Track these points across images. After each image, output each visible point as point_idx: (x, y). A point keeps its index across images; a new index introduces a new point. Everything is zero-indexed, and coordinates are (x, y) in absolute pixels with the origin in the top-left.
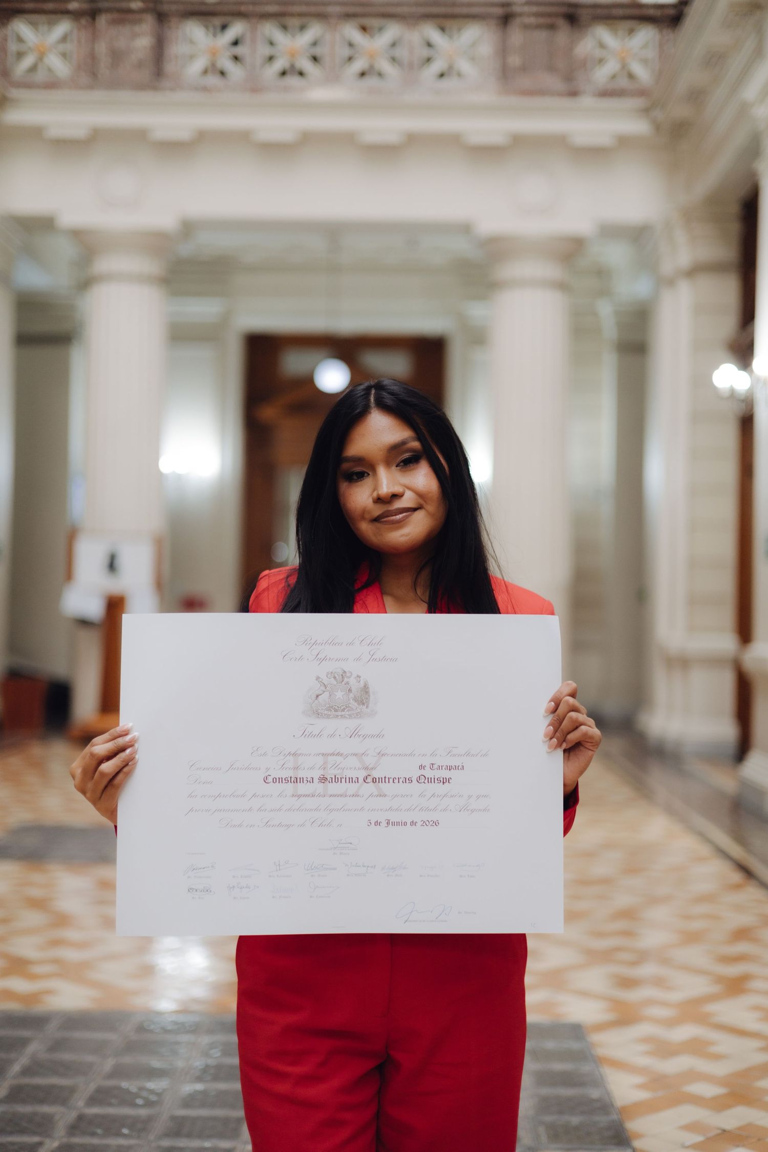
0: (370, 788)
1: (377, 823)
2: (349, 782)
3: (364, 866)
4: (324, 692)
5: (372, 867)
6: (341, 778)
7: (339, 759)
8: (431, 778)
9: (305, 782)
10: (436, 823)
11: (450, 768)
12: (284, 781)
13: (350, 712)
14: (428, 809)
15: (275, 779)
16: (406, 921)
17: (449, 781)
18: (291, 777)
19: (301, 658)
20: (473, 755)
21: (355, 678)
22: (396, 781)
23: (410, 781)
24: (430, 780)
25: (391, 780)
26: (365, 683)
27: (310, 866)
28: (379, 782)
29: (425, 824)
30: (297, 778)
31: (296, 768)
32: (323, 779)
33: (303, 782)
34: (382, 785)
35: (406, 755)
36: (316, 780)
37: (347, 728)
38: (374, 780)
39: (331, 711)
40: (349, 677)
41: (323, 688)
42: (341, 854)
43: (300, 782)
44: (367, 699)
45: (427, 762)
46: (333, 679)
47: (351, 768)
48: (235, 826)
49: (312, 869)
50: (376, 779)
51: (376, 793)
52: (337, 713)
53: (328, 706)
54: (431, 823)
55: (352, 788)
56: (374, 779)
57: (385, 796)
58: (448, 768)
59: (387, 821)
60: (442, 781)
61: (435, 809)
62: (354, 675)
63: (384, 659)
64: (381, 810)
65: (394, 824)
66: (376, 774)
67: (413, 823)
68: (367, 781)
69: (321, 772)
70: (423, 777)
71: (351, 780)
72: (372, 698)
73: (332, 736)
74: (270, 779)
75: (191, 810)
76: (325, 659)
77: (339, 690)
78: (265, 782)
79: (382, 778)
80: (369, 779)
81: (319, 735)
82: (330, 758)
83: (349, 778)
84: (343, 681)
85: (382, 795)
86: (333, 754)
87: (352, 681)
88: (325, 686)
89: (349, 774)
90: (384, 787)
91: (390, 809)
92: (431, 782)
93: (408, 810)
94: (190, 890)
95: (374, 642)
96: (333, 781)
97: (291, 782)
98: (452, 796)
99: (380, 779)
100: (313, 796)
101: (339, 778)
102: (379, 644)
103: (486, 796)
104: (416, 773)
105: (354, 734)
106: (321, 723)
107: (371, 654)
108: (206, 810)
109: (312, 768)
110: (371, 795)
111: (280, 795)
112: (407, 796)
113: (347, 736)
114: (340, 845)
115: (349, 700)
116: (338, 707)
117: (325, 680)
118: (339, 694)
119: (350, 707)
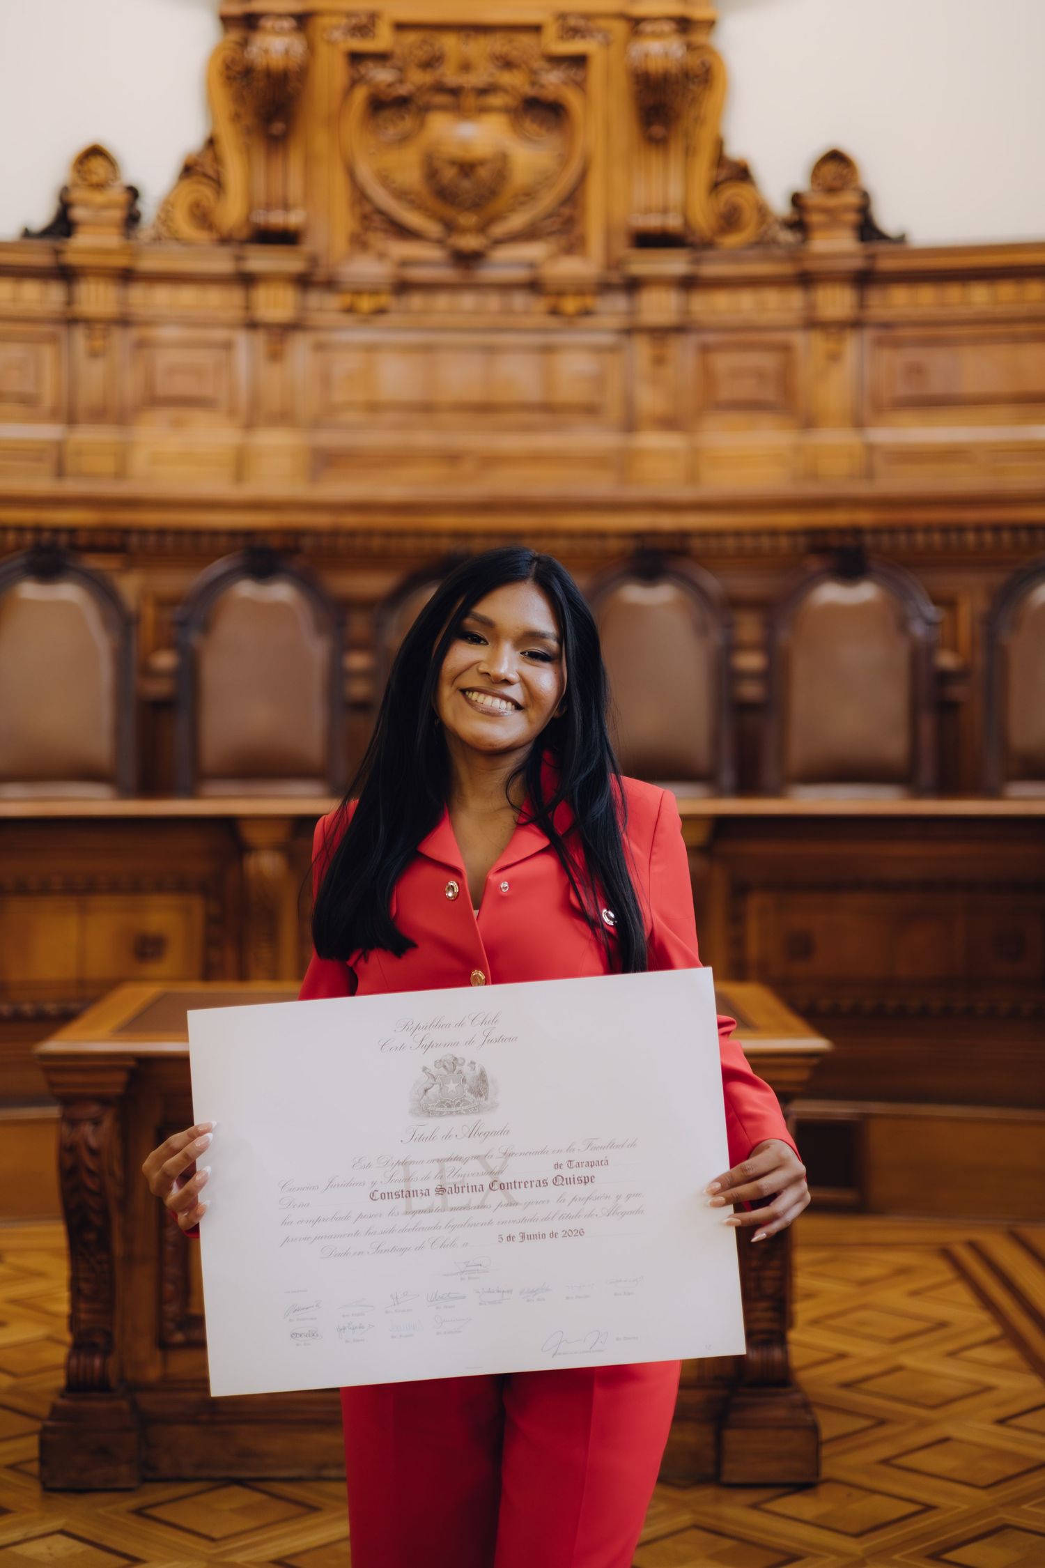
0: (497, 1196)
1: (510, 1238)
2: (473, 1191)
3: (499, 1292)
4: (433, 1085)
5: (508, 1292)
6: (462, 1187)
7: (457, 1164)
8: (570, 1178)
9: (420, 1195)
10: (580, 1233)
11: (591, 1164)
12: (394, 1196)
13: (466, 1107)
14: (569, 1216)
15: (383, 1195)
16: (554, 1355)
17: (591, 1179)
18: (402, 1191)
19: (402, 1047)
20: (618, 1146)
21: (468, 1065)
22: (529, 1185)
23: (546, 1184)
24: (569, 1181)
25: (522, 1185)
26: (481, 1070)
27: (434, 1296)
28: (508, 1188)
29: (567, 1235)
30: (409, 1192)
31: (408, 1180)
32: (441, 1190)
33: (417, 1196)
34: (512, 1192)
35: (537, 1153)
36: (432, 1192)
37: (464, 1126)
38: (502, 1187)
39: (443, 1107)
40: (462, 1065)
41: (432, 1081)
42: (469, 1278)
43: (414, 1196)
44: (485, 1089)
45: (563, 1159)
46: (442, 1068)
47: (473, 1175)
48: (340, 1255)
49: (437, 1300)
50: (504, 1184)
51: (505, 1201)
52: (450, 1109)
53: (440, 1101)
54: (574, 1232)
55: (476, 1198)
56: (502, 1185)
57: (517, 1204)
59: (521, 1235)
60: (583, 1181)
61: (578, 1216)
62: (468, 1062)
63: (502, 1039)
64: (514, 1222)
65: (529, 1237)
66: (504, 1178)
67: (553, 1235)
68: (493, 1188)
69: (438, 1182)
70: (559, 1178)
71: (474, 1188)
72: (491, 1086)
73: (448, 1136)
74: (377, 1195)
75: (287, 1240)
76: (431, 1045)
77: (451, 1082)
78: (372, 1199)
79: (511, 1183)
80: (496, 1186)
81: (432, 1137)
82: (447, 1164)
83: (472, 1187)
84: (455, 1070)
85: (512, 1203)
86: (450, 1159)
87: (466, 1069)
88: (434, 1078)
89: (472, 1181)
90: (515, 1193)
91: (524, 1220)
92: (570, 1183)
93: (546, 1219)
94: (293, 1335)
95: (487, 1020)
96: (453, 1191)
97: (403, 1197)
98: (597, 1198)
99: (509, 1185)
100: (431, 1211)
101: (460, 1186)
102: (494, 1021)
103: (638, 1195)
104: (551, 1174)
105: (473, 1133)
106: (432, 1123)
107: (486, 1034)
108: (305, 1239)
109: (427, 1178)
110: (500, 1205)
111: (391, 1213)
112: (543, 1202)
113: (465, 1135)
114: (468, 1268)
115: (464, 1092)
116: (451, 1102)
117: (434, 1071)
118: (452, 1086)
119: (465, 1100)
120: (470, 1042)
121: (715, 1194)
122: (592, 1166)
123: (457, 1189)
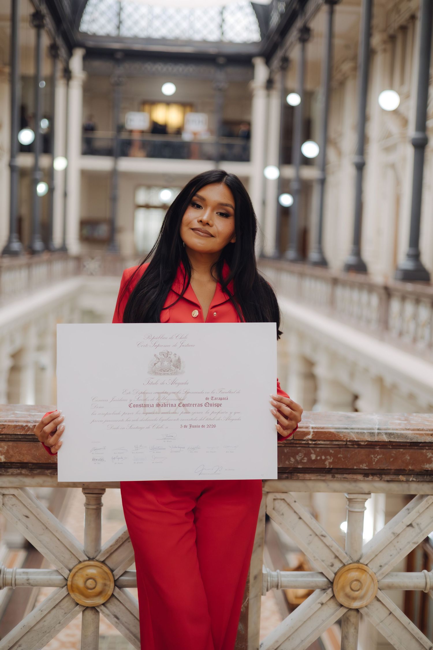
0: (182, 409)
1: (185, 426)
3: (179, 448)
4: (158, 362)
5: (183, 448)
6: (167, 405)
7: (166, 395)
8: (212, 404)
10: (214, 426)
11: (221, 399)
12: (139, 406)
13: (171, 372)
14: (210, 419)
15: (134, 406)
16: (201, 474)
17: (220, 405)
18: (142, 404)
19: (147, 345)
20: (232, 393)
21: (174, 355)
22: (194, 405)
23: (202, 406)
25: (192, 405)
26: (179, 357)
27: (152, 448)
28: (186, 406)
29: (209, 427)
30: (145, 405)
31: (145, 400)
32: (158, 405)
33: (148, 407)
35: (199, 393)
36: (155, 406)
37: (170, 380)
38: (184, 405)
39: (162, 371)
40: (171, 355)
41: (158, 360)
42: (167, 441)
43: (147, 407)
44: (180, 365)
45: (209, 396)
46: (163, 356)
47: (172, 400)
48: (115, 428)
51: (184, 411)
52: (164, 373)
53: (160, 369)
54: (212, 426)
55: (173, 409)
57: (189, 413)
59: (190, 425)
60: (217, 405)
61: (213, 419)
63: (188, 345)
64: (187, 420)
65: (193, 427)
66: (184, 402)
67: (203, 426)
69: (157, 402)
70: (208, 404)
71: (172, 405)
72: (182, 364)
73: (163, 383)
74: (132, 405)
75: (94, 421)
76: (159, 345)
77: (166, 361)
78: (130, 407)
80: (181, 405)
81: (156, 383)
82: (162, 395)
84: (168, 357)
85: (187, 413)
86: (163, 393)
87: (172, 357)
89: (171, 402)
90: (189, 409)
91: (192, 419)
92: (212, 406)
93: (200, 420)
94: (94, 459)
95: (183, 337)
96: (163, 406)
97: (142, 407)
98: (222, 413)
99: (187, 405)
100: (153, 413)
102: (185, 338)
103: (239, 413)
104: (204, 402)
105: (173, 383)
106: (157, 378)
107: (182, 343)
108: (101, 421)
109: (153, 400)
110: (182, 413)
111: (137, 413)
112: (200, 413)
113: (170, 384)
114: (167, 437)
115: (171, 366)
116: (165, 369)
117: (159, 356)
118: (166, 363)
119: (171, 369)
120: (175, 346)
123: (165, 405)
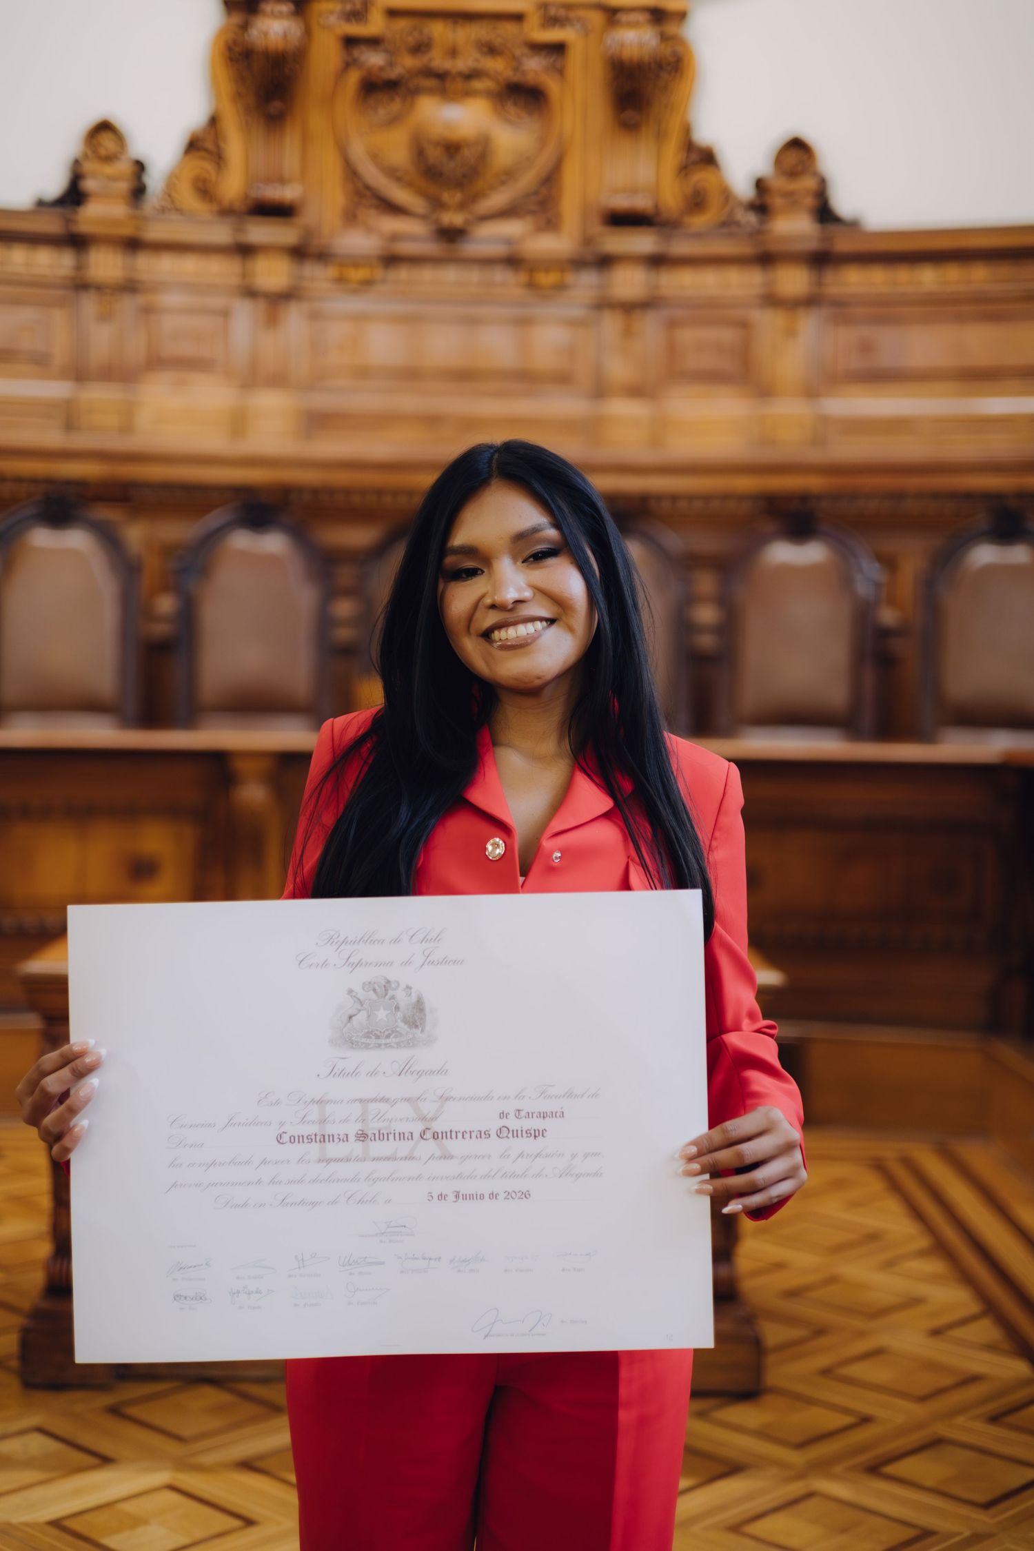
0: (430, 1146)
1: (442, 1197)
2: (400, 1139)
3: (424, 1259)
4: (360, 1011)
5: (436, 1259)
6: (388, 1134)
7: (383, 1107)
8: (517, 1131)
9: (336, 1140)
10: (526, 1195)
11: (543, 1115)
12: (306, 1140)
13: (397, 1040)
14: (514, 1175)
15: (292, 1138)
16: (486, 1336)
17: (542, 1134)
18: (316, 1135)
19: (325, 964)
20: (577, 1096)
21: (404, 990)
22: (467, 1136)
23: (488, 1136)
24: (515, 1134)
25: (460, 1135)
26: (418, 996)
27: (347, 1260)
28: (442, 1138)
29: (509, 1196)
30: (324, 1136)
31: (323, 1122)
32: (362, 1136)
33: (333, 1141)
34: (449, 1144)
35: (479, 1098)
36: (352, 1138)
37: (394, 1062)
38: (435, 1136)
39: (370, 1038)
40: (395, 989)
41: (359, 1007)
42: (390, 1241)
43: (329, 1141)
44: (422, 1019)
45: (510, 1108)
46: (372, 992)
47: (401, 1120)
48: (237, 1206)
49: (350, 1265)
50: (438, 1133)
51: (438, 1153)
52: (379, 1041)
53: (366, 1031)
54: (519, 1195)
55: (404, 1147)
56: (436, 1134)
57: (452, 1157)
58: (542, 1115)
59: (455, 1193)
60: (533, 1134)
61: (524, 1175)
62: (403, 986)
63: (445, 961)
64: (447, 1178)
65: (465, 1197)
66: (438, 1126)
67: (493, 1196)
68: (425, 1137)
69: (359, 1126)
70: (506, 1129)
71: (402, 1136)
72: (428, 1017)
73: (373, 1073)
74: (286, 1138)
75: (175, 1185)
76: (359, 963)
77: (382, 1008)
78: (279, 1142)
79: (446, 1133)
80: (429, 1135)
81: (355, 1073)
82: (371, 1106)
83: (400, 1134)
84: (386, 995)
85: (447, 1156)
86: (374, 1100)
87: (400, 994)
88: (361, 1003)
89: (399, 1127)
90: (450, 1145)
91: (460, 1176)
92: (517, 1136)
93: (486, 1177)
94: (177, 1297)
95: (429, 937)
96: (377, 1138)
97: (316, 1141)
98: (548, 1156)
99: (444, 1134)
100: (348, 1160)
101: (385, 1133)
102: (437, 939)
103: (596, 1154)
104: (495, 1124)
105: (405, 1070)
106: (356, 1057)
107: (426, 954)
108: (196, 1185)
109: (346, 1121)
110: (432, 1157)
111: (300, 1160)
112: (483, 1157)
113: (394, 1073)
114: (389, 1230)
115: (396, 1021)
116: (380, 1032)
117: (361, 994)
118: (382, 1014)
119: (397, 1032)
120: (407, 963)
121: (691, 1159)
122: (544, 1117)
